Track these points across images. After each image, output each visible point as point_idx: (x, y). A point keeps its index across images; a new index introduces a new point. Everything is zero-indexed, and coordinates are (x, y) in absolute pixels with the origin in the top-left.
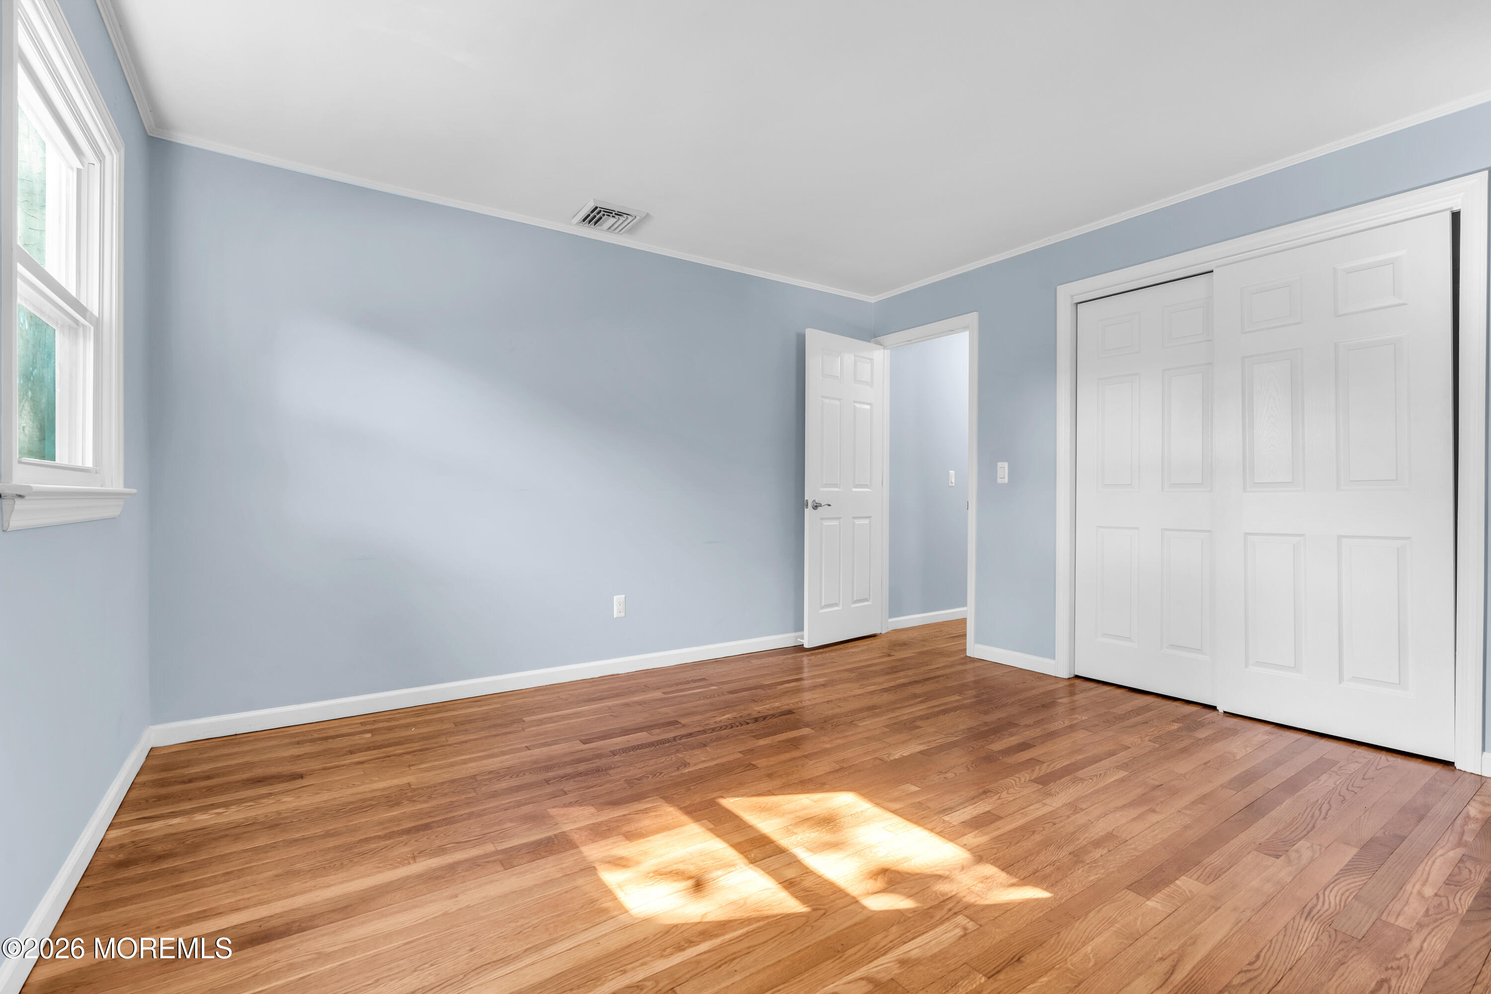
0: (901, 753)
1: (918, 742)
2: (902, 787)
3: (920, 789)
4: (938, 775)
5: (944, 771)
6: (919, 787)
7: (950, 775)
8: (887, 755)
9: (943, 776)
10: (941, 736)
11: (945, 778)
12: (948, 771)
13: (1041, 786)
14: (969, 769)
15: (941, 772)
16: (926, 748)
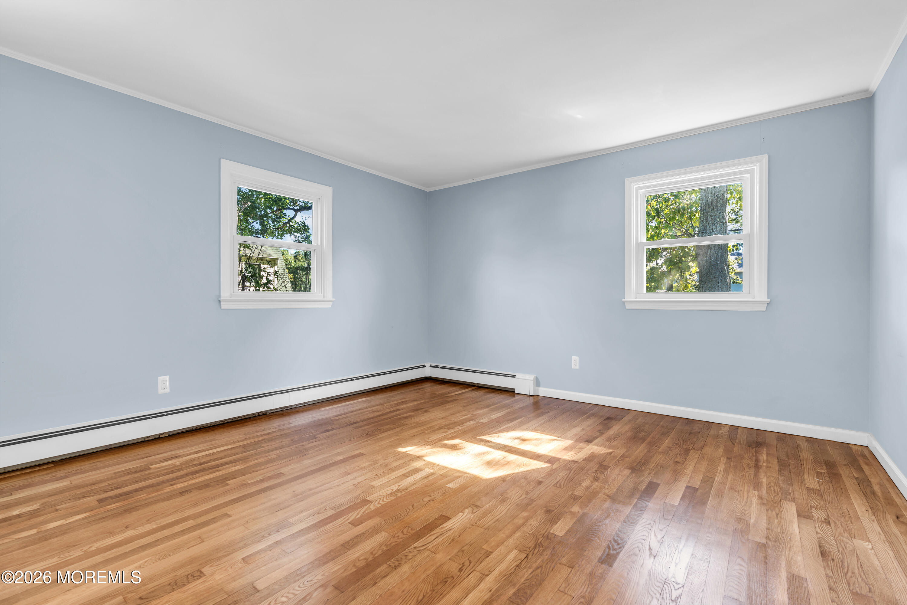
0: (464, 516)
1: (451, 532)
2: (458, 485)
3: (446, 486)
4: (435, 498)
5: (431, 502)
6: (447, 487)
7: (426, 499)
8: (474, 511)
9: (431, 498)
10: (430, 546)
11: (430, 496)
12: (428, 503)
13: (367, 499)
14: (412, 507)
15: (433, 500)
16: (444, 525)
